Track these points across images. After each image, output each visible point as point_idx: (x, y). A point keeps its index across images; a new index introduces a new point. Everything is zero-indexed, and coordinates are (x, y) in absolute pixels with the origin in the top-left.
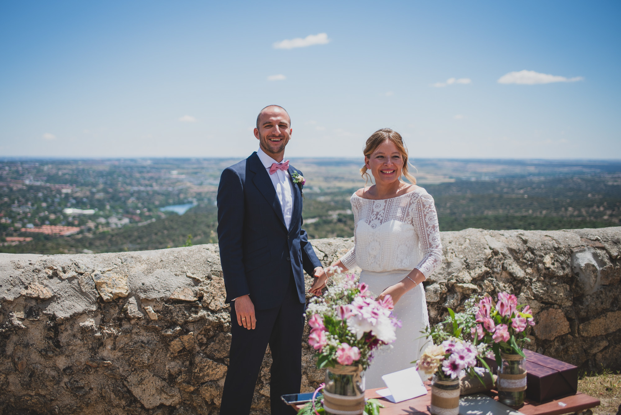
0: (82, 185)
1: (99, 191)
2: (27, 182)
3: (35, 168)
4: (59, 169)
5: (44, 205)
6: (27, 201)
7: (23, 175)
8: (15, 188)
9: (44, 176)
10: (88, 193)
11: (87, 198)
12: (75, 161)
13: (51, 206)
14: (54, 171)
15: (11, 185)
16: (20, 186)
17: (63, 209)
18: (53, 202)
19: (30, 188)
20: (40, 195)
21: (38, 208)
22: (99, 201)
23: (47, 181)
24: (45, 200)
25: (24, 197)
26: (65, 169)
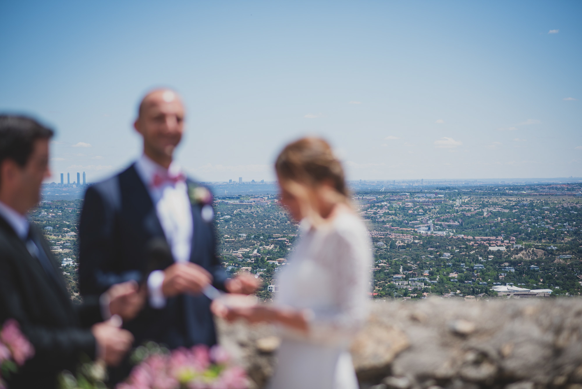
0: (529, 236)
1: (562, 250)
2: (423, 230)
3: (439, 203)
4: (484, 206)
5: (454, 275)
6: (422, 267)
7: (414, 216)
8: (398, 243)
9: (455, 219)
10: (540, 253)
11: (538, 263)
12: (516, 188)
13: (467, 278)
14: (474, 209)
15: (393, 236)
16: (409, 239)
17: (491, 285)
18: (472, 269)
19: (429, 241)
20: (447, 255)
21: (441, 282)
22: (562, 268)
23: (461, 228)
24: (456, 268)
25: (415, 260)
26: (495, 204)
